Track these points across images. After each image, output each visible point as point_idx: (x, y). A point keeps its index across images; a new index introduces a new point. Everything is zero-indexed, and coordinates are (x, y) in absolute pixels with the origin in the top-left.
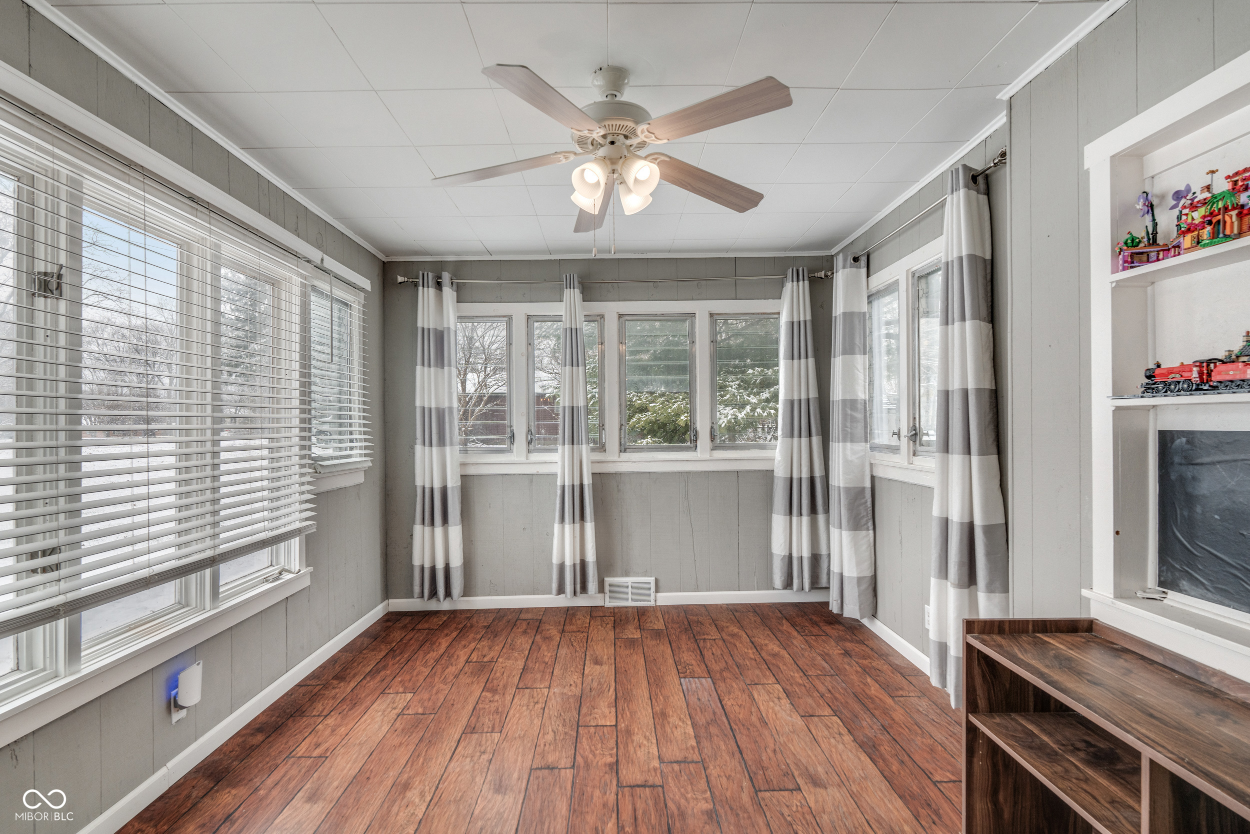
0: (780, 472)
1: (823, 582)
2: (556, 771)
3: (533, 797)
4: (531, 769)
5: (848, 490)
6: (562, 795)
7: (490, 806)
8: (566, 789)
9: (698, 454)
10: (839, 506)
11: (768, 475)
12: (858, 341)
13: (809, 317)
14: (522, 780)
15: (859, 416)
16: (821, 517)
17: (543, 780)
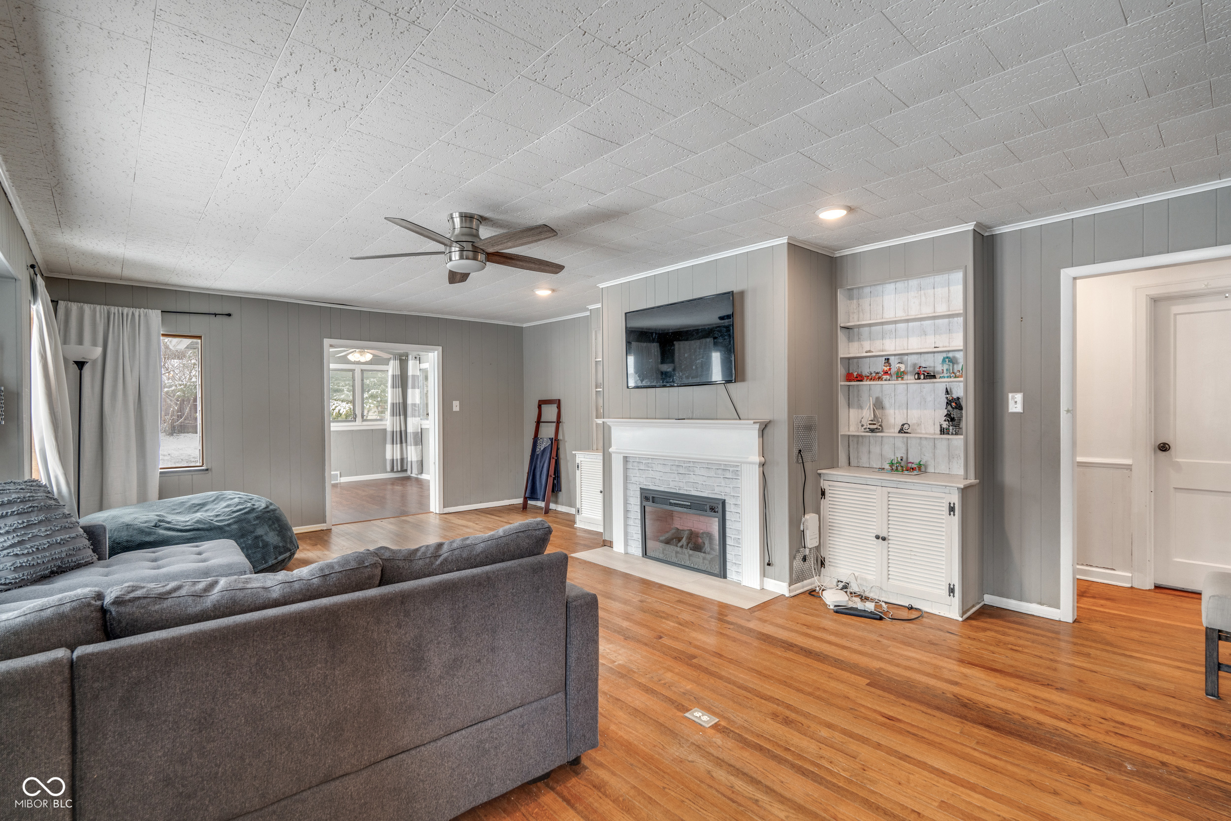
0: (389, 429)
1: (405, 468)
5: (413, 433)
9: (357, 423)
10: (410, 439)
11: (385, 430)
12: (416, 384)
13: (399, 373)
15: (417, 409)
16: (404, 445)
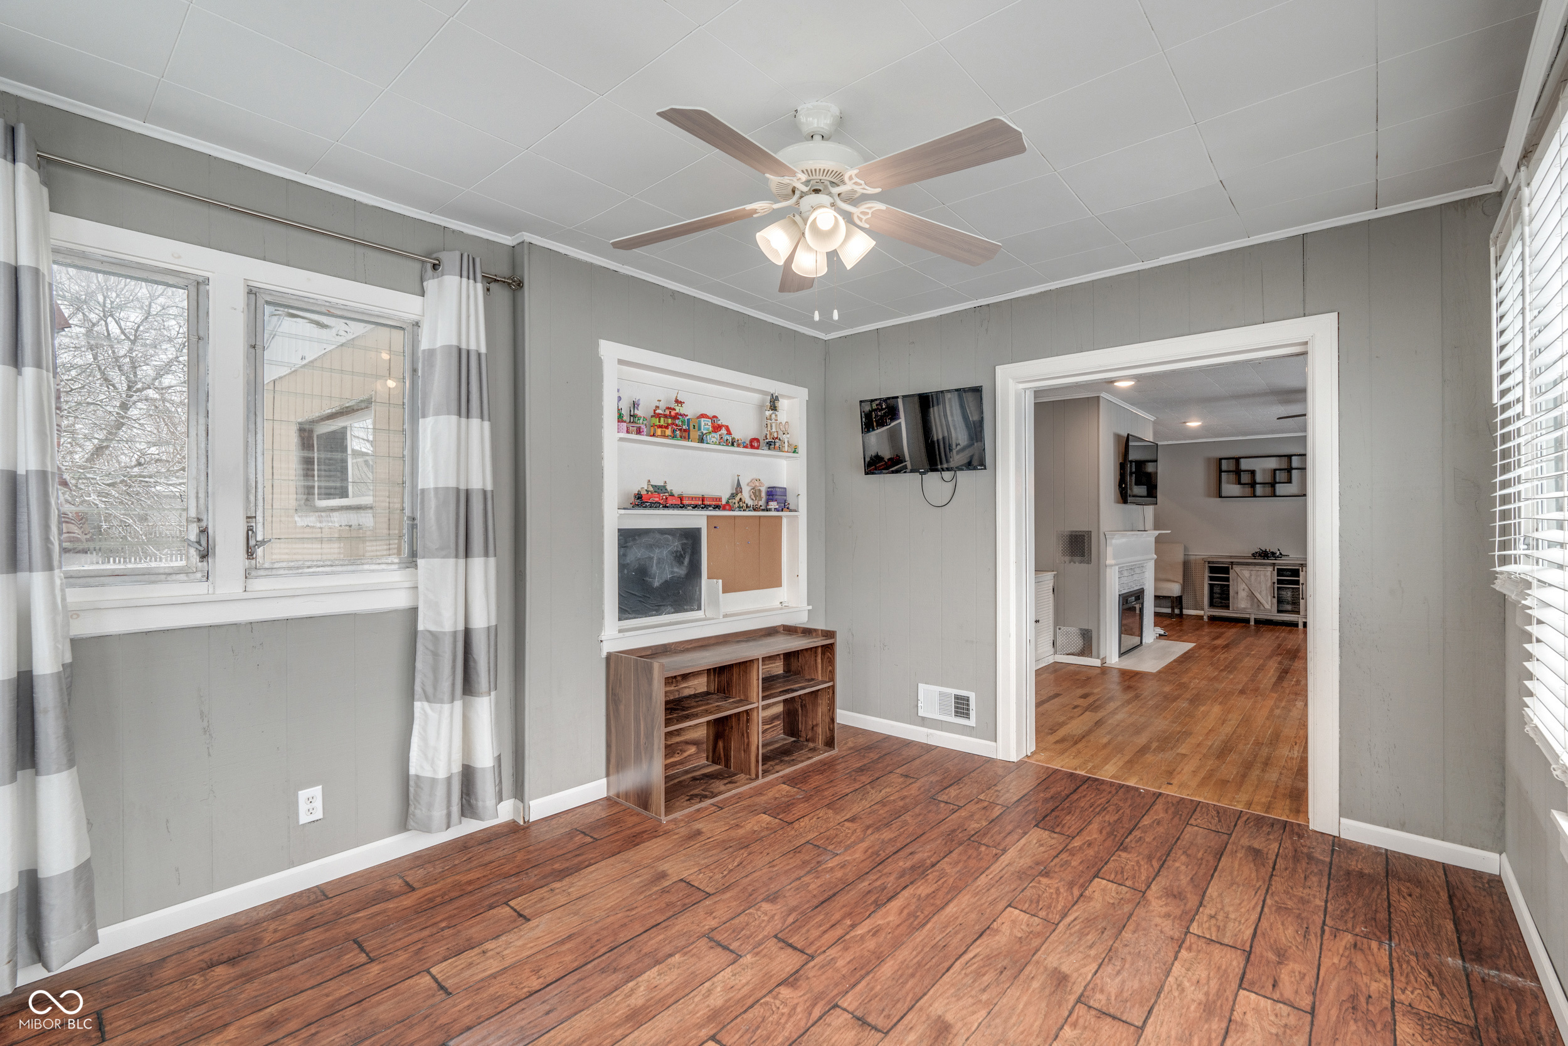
2: (858, 1013)
3: (911, 995)
4: (887, 1033)
6: (877, 980)
7: (964, 1012)
8: (868, 984)
14: (907, 1026)
17: (883, 1010)
